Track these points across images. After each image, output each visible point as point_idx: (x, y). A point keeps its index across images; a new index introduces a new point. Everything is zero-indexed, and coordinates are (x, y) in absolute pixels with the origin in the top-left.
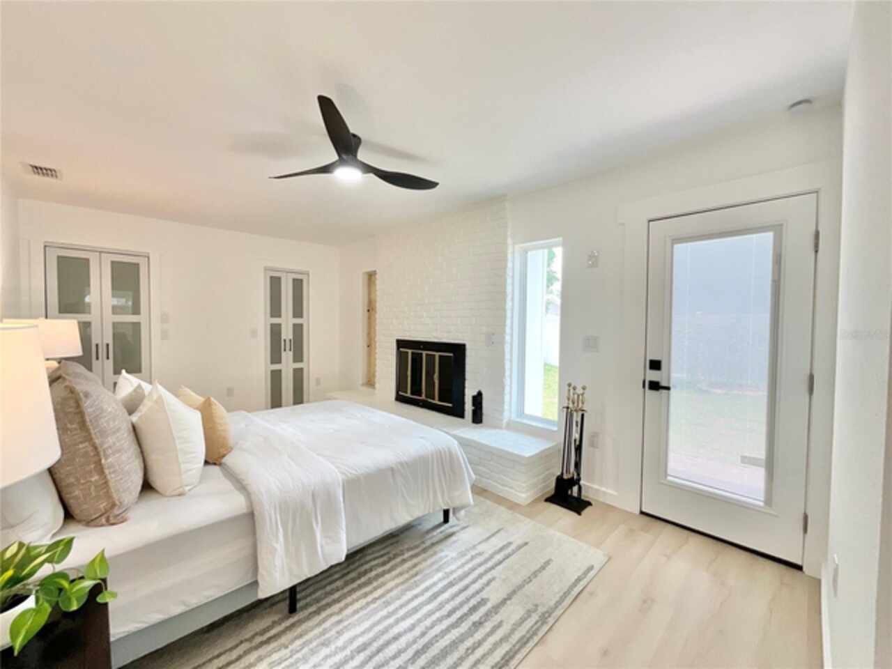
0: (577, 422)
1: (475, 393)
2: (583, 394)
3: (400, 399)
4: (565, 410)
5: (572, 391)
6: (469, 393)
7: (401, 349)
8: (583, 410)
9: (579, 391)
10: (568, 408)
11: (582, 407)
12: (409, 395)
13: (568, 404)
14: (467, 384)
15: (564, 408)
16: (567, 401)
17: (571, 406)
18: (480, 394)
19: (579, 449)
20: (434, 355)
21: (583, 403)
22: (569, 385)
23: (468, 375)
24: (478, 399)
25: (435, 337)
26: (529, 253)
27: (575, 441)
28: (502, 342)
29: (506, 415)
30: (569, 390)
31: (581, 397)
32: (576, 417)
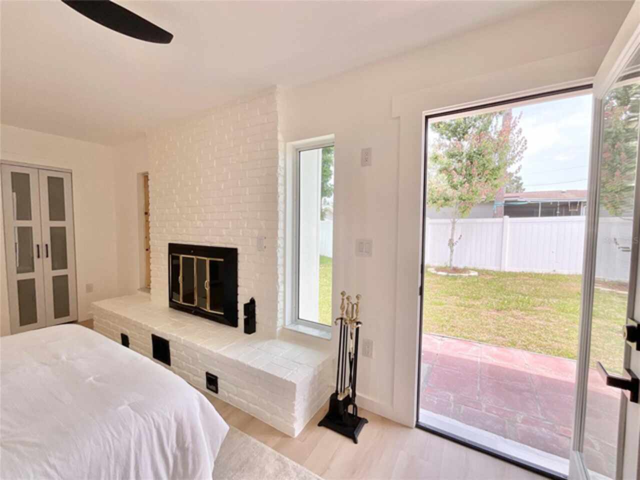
0: (351, 334)
1: (248, 301)
2: (357, 305)
3: (174, 305)
4: (339, 321)
5: (346, 301)
6: (242, 300)
7: (174, 254)
8: (357, 323)
9: (354, 301)
10: (342, 319)
11: (356, 318)
12: (181, 302)
13: (343, 314)
14: (240, 290)
15: (337, 319)
16: (340, 311)
17: (345, 316)
18: (252, 302)
19: (354, 363)
20: (205, 260)
21: (357, 315)
22: (343, 294)
23: (241, 282)
24: (250, 307)
25: (206, 241)
26: (301, 153)
27: (350, 353)
28: (275, 247)
29: (280, 323)
30: (343, 300)
31: (355, 306)
32: (352, 329)
